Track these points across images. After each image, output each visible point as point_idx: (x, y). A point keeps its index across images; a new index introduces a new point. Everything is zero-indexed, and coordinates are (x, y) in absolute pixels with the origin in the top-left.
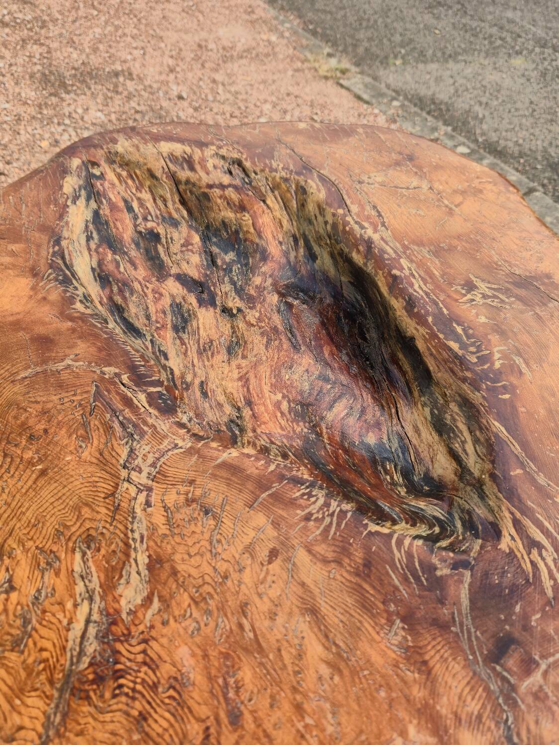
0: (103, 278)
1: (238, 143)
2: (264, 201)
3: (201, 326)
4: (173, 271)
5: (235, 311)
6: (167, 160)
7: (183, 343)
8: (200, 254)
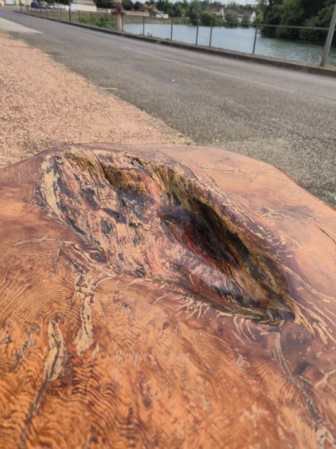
0: (63, 207)
1: (136, 151)
2: (151, 177)
3: (118, 231)
4: (102, 207)
5: (137, 225)
6: (98, 157)
7: (108, 238)
8: (116, 200)
